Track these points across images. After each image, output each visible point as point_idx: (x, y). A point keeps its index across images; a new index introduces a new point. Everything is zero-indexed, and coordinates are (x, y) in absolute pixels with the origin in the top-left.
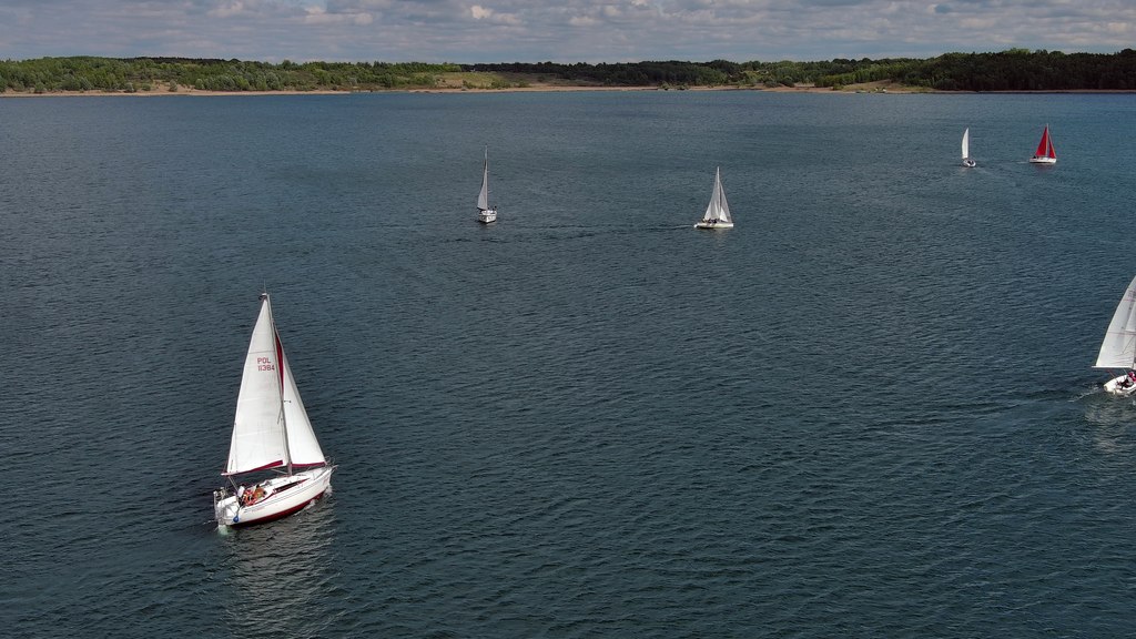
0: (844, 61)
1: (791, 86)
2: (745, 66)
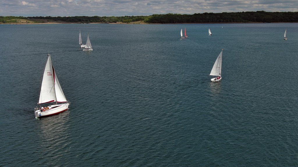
1: (116, 23)
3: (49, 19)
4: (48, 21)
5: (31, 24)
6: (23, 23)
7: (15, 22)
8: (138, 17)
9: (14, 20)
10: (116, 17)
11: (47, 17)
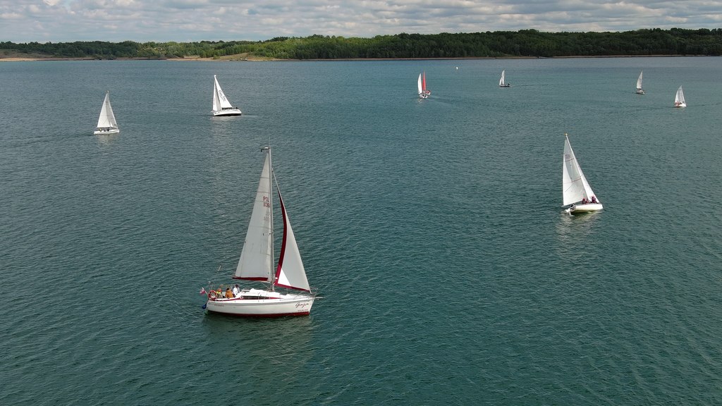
0: (209, 43)
1: (183, 57)
2: (146, 45)
3: (9, 48)
10: (181, 44)
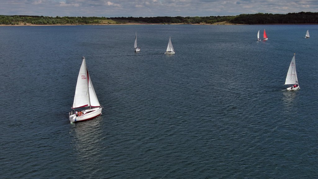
1: (199, 23)
2: (186, 18)
3: (131, 19)
4: (130, 22)
5: (112, 24)
6: (104, 23)
7: (97, 22)
8: (224, 17)
9: (96, 20)
10: (200, 17)
11: (129, 17)
